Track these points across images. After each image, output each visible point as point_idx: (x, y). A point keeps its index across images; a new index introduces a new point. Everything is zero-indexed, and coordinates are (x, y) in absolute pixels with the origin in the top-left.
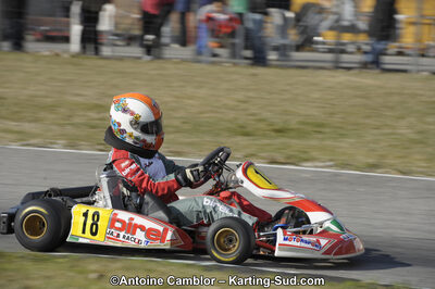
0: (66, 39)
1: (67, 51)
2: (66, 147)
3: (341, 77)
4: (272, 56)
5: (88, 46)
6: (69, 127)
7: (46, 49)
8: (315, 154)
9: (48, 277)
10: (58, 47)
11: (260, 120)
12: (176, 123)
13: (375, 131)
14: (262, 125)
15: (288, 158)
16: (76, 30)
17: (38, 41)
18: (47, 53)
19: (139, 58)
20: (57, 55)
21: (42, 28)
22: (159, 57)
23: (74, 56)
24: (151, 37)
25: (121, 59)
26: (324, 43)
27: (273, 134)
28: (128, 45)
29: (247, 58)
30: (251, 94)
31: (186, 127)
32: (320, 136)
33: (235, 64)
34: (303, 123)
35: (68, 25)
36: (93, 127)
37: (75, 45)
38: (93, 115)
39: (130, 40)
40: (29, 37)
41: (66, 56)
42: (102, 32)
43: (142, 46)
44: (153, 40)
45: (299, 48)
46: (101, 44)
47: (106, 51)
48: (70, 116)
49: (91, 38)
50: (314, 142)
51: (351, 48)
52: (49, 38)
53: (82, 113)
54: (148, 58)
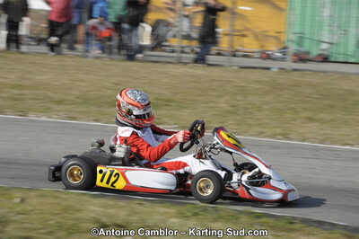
3: (181, 69)
8: (165, 120)
12: (72, 98)
13: (204, 105)
19: (46, 53)
22: (59, 53)
26: (169, 46)
28: (38, 44)
30: (122, 79)
31: (79, 101)
32: (169, 108)
34: (157, 99)
36: (15, 100)
38: (16, 92)
39: (40, 41)
45: (153, 48)
47: (24, 48)
50: (164, 112)
51: (187, 50)
54: (52, 54)
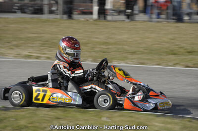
0: (91, 13)
1: (92, 18)
2: (92, 61)
4: (186, 18)
5: (101, 16)
6: (93, 53)
7: (82, 18)
9: (87, 120)
10: (88, 17)
11: (181, 48)
14: (181, 50)
15: (194, 65)
16: (96, 9)
17: (79, 14)
18: (83, 20)
20: (87, 20)
21: (81, 8)
23: (95, 20)
24: (129, 11)
25: (116, 21)
27: (187, 54)
29: (174, 19)
33: (168, 22)
35: (92, 7)
37: (95, 16)
40: (75, 13)
41: (91, 20)
42: (107, 9)
43: (125, 15)
44: (130, 13)
46: (107, 15)
48: (93, 48)
49: (102, 12)
52: (84, 13)
53: (98, 46)
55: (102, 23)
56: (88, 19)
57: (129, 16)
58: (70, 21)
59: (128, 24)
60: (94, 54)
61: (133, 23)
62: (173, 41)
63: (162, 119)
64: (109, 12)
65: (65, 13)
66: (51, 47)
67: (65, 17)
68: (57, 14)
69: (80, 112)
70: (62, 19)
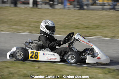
55: (35, 9)
56: (26, 7)
57: (51, 6)
58: (16, 8)
59: (51, 10)
60: (30, 28)
61: (54, 10)
62: (77, 21)
63: (71, 67)
64: (39, 3)
65: (12, 3)
66: (3, 24)
67: (12, 5)
68: (7, 4)
69: (21, 63)
70: (10, 7)
